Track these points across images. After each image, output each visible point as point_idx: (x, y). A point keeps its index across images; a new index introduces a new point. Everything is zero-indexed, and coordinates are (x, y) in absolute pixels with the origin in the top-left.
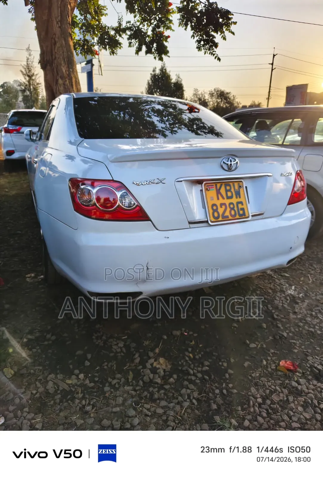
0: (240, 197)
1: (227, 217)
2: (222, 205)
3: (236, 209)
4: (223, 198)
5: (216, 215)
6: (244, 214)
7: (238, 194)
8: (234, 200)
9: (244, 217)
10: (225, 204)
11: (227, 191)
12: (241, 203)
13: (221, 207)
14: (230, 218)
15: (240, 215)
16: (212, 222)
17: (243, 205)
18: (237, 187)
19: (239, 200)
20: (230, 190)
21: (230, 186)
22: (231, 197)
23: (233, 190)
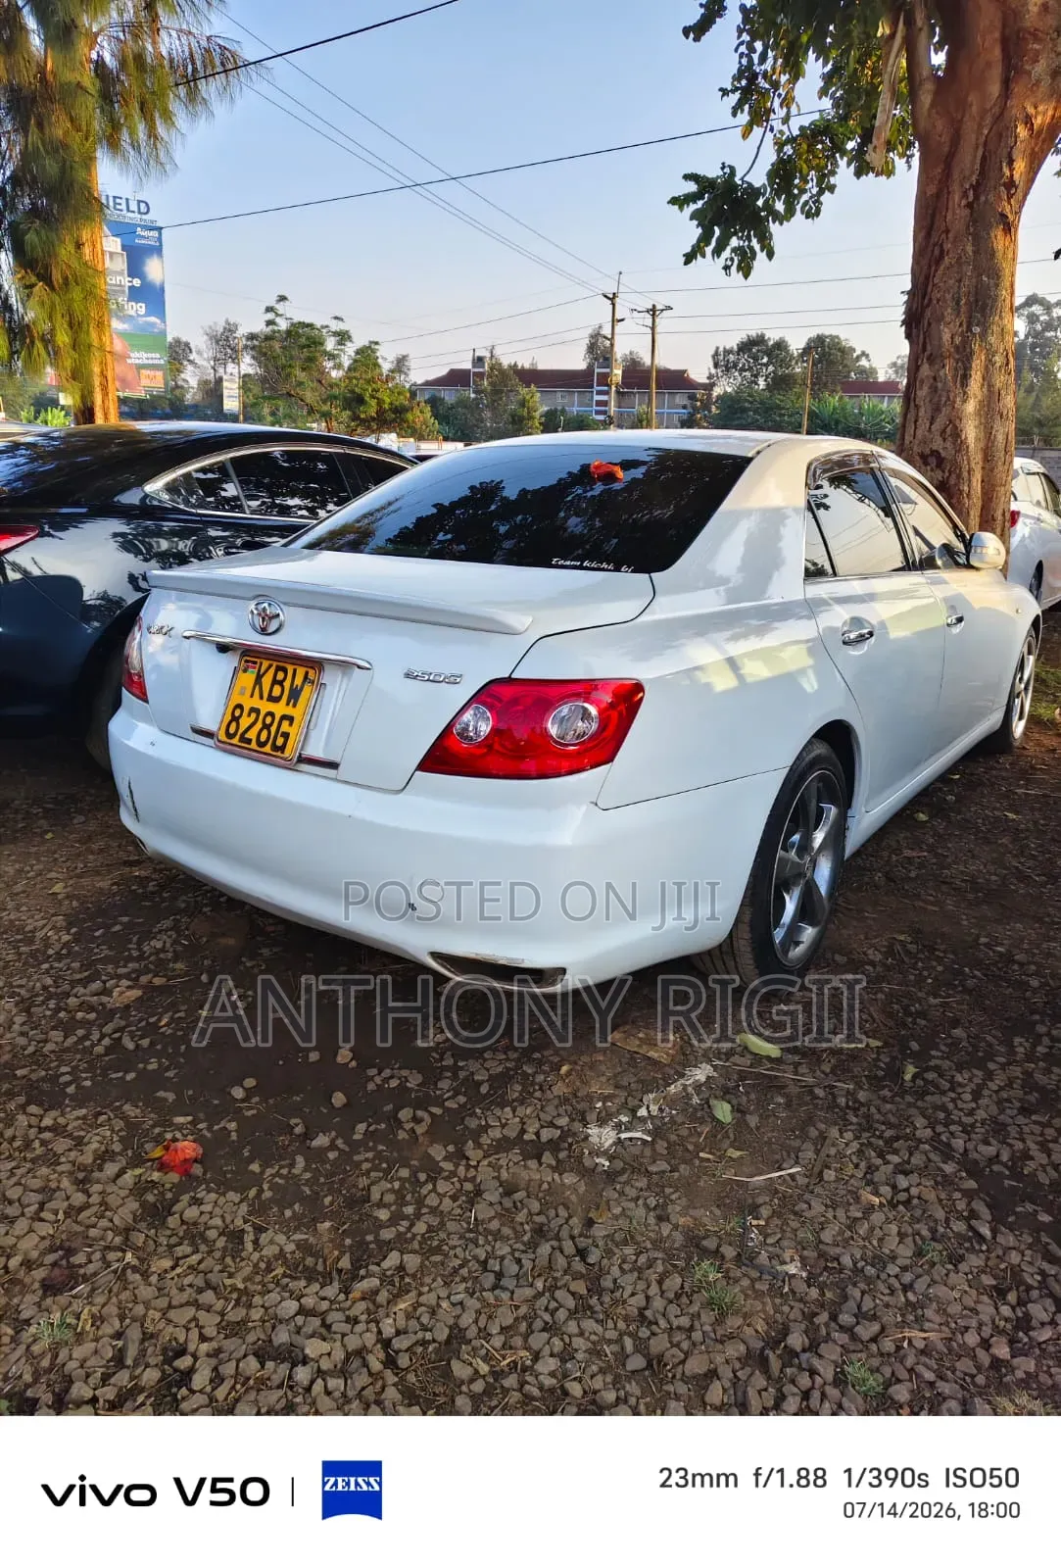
0: (294, 706)
1: (249, 741)
2: (253, 710)
3: (273, 729)
4: (261, 698)
5: (232, 730)
6: (282, 749)
7: (295, 695)
8: (279, 709)
9: (279, 754)
10: (257, 711)
11: (275, 682)
12: (291, 719)
13: (249, 715)
14: (254, 745)
15: (275, 748)
16: (219, 741)
17: (291, 725)
18: (298, 681)
19: (289, 711)
20: (281, 683)
21: (285, 671)
22: (277, 700)
23: (287, 684)
